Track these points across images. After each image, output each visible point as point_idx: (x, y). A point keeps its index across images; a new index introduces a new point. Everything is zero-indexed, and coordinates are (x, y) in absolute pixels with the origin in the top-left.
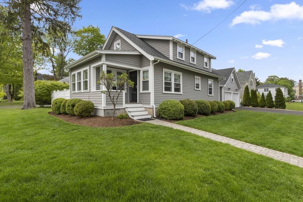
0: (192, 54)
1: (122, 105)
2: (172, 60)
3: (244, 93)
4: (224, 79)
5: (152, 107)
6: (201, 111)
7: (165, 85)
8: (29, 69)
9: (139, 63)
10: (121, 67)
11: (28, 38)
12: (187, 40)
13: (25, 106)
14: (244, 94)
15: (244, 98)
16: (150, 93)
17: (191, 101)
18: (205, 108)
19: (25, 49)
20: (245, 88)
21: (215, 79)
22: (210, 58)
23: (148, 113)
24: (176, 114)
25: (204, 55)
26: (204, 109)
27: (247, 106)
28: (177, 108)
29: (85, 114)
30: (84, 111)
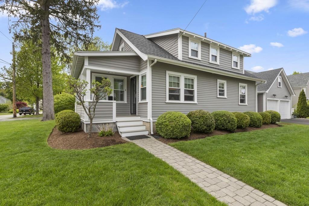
0: (213, 51)
1: (112, 119)
2: (182, 60)
3: (298, 100)
4: (264, 82)
5: (149, 121)
6: (221, 126)
7: (169, 92)
8: (47, 82)
9: (137, 67)
10: (116, 73)
11: (46, 52)
12: (206, 33)
13: (44, 117)
14: (299, 102)
15: (298, 108)
16: (147, 103)
17: (204, 113)
18: (228, 121)
19: (43, 63)
20: (299, 94)
21: (251, 83)
22: (242, 56)
23: (146, 129)
24: (176, 131)
25: (232, 52)
26: (226, 124)
27: (303, 117)
28: (177, 122)
29: (67, 129)
30: (65, 125)
